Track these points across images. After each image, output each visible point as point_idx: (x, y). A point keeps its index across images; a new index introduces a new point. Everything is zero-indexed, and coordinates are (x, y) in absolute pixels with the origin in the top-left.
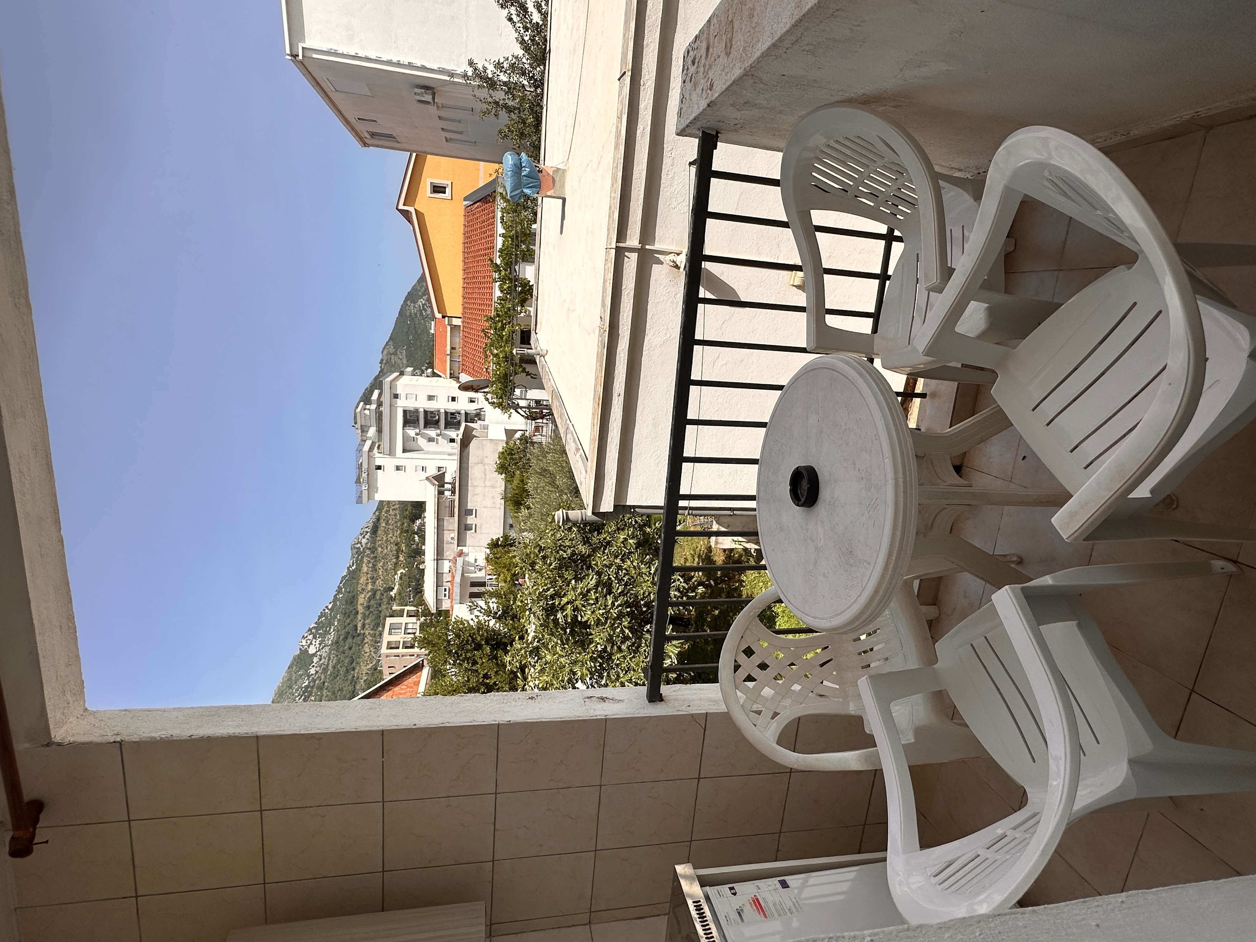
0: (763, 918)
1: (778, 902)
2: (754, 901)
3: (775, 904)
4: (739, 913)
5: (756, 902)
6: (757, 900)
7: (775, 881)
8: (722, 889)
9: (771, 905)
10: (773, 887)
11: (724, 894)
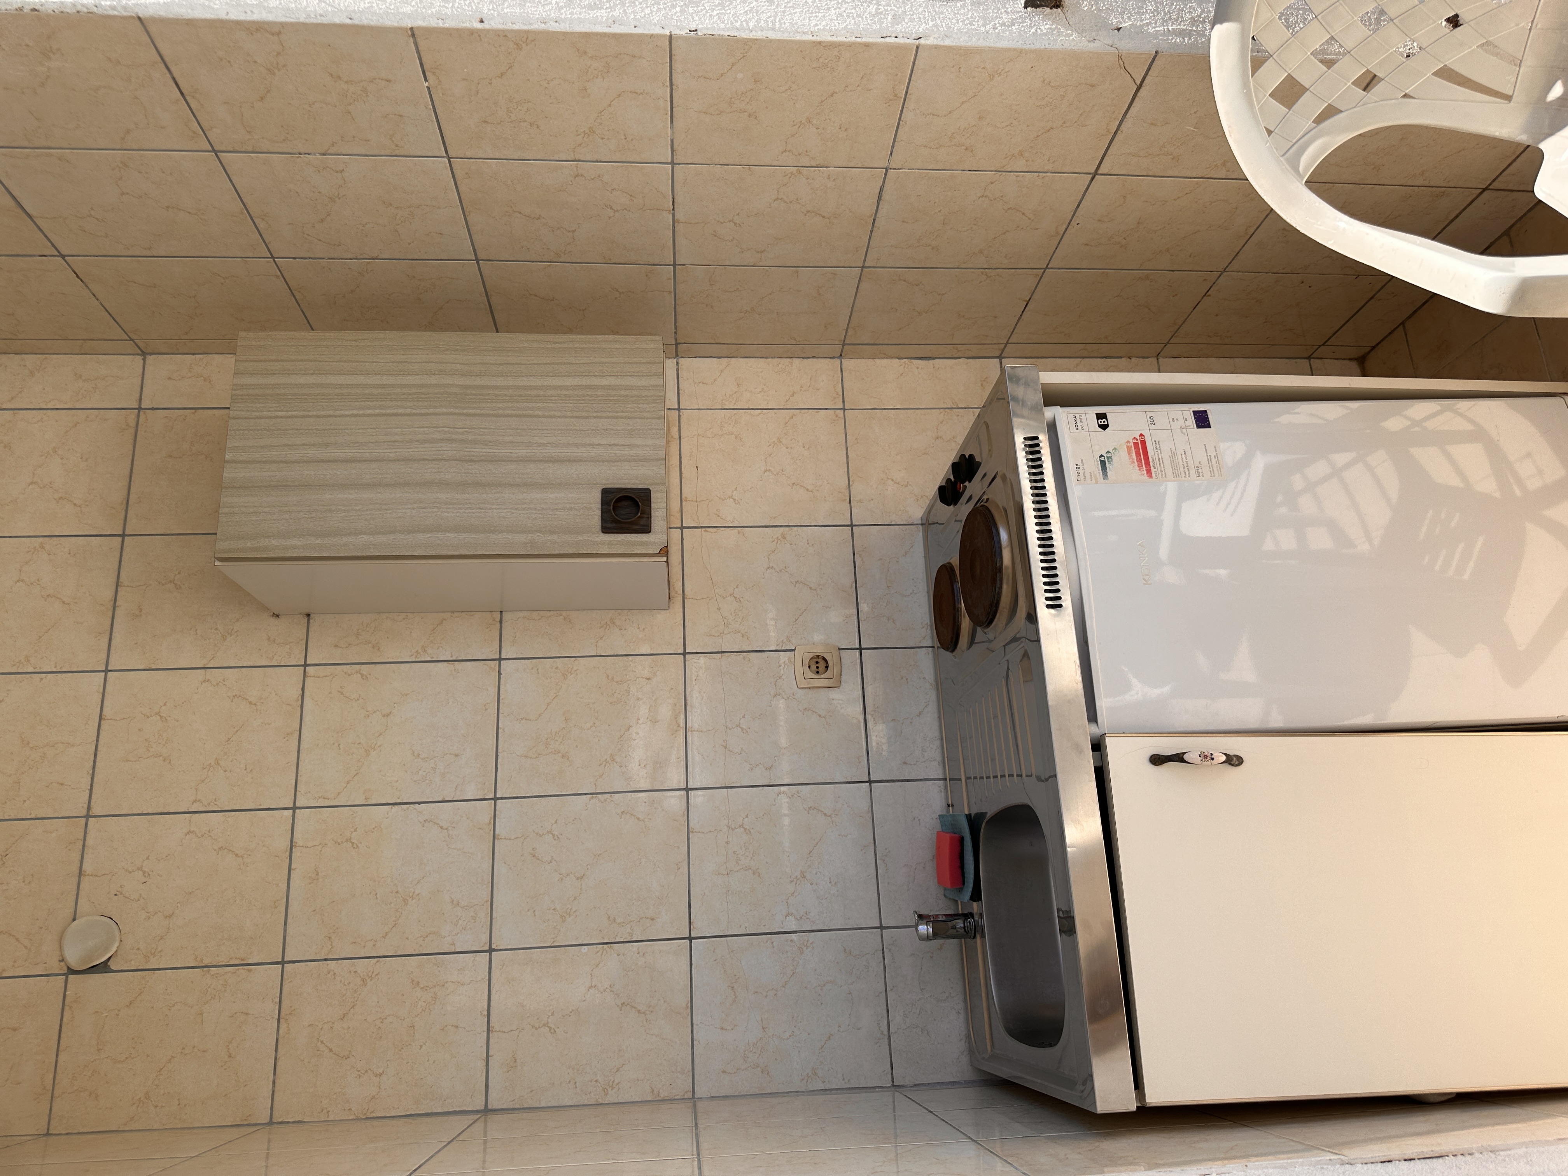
0: (1146, 476)
1: (1180, 451)
2: (1136, 444)
3: (1173, 455)
4: (1103, 464)
5: (1140, 448)
6: (1144, 443)
7: (1186, 412)
8: (1083, 416)
9: (1166, 455)
10: (1181, 423)
11: (1085, 425)
